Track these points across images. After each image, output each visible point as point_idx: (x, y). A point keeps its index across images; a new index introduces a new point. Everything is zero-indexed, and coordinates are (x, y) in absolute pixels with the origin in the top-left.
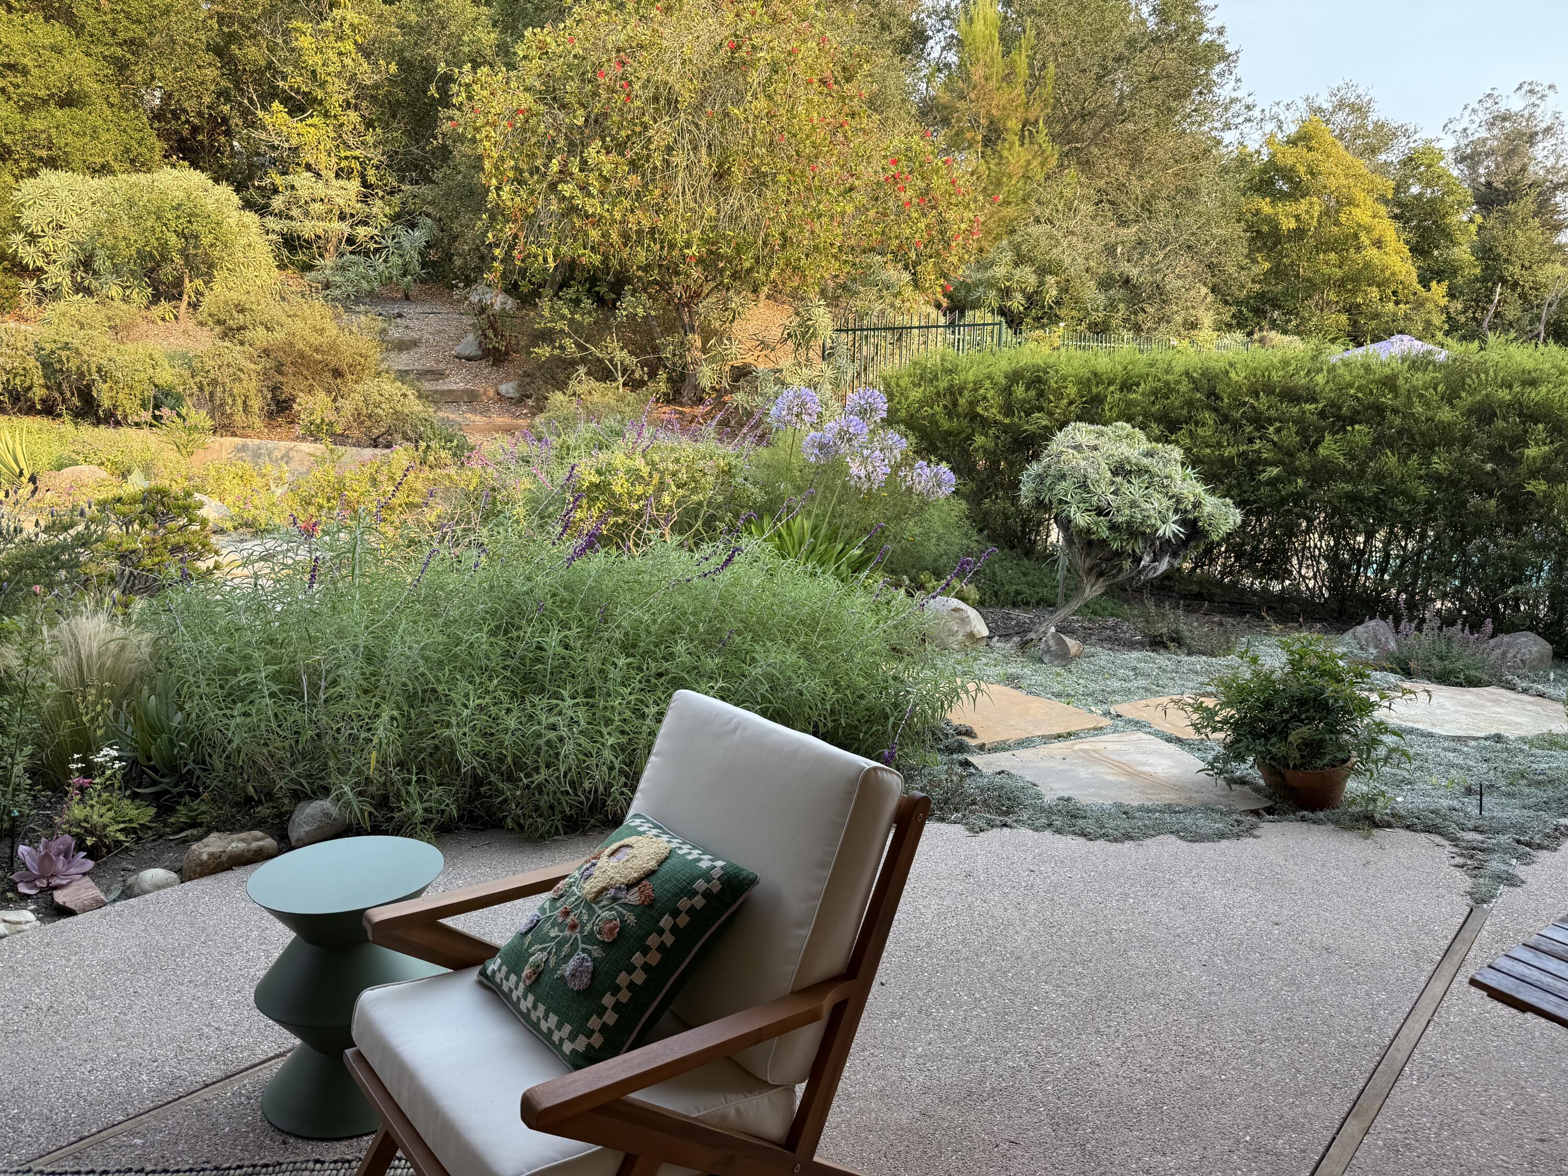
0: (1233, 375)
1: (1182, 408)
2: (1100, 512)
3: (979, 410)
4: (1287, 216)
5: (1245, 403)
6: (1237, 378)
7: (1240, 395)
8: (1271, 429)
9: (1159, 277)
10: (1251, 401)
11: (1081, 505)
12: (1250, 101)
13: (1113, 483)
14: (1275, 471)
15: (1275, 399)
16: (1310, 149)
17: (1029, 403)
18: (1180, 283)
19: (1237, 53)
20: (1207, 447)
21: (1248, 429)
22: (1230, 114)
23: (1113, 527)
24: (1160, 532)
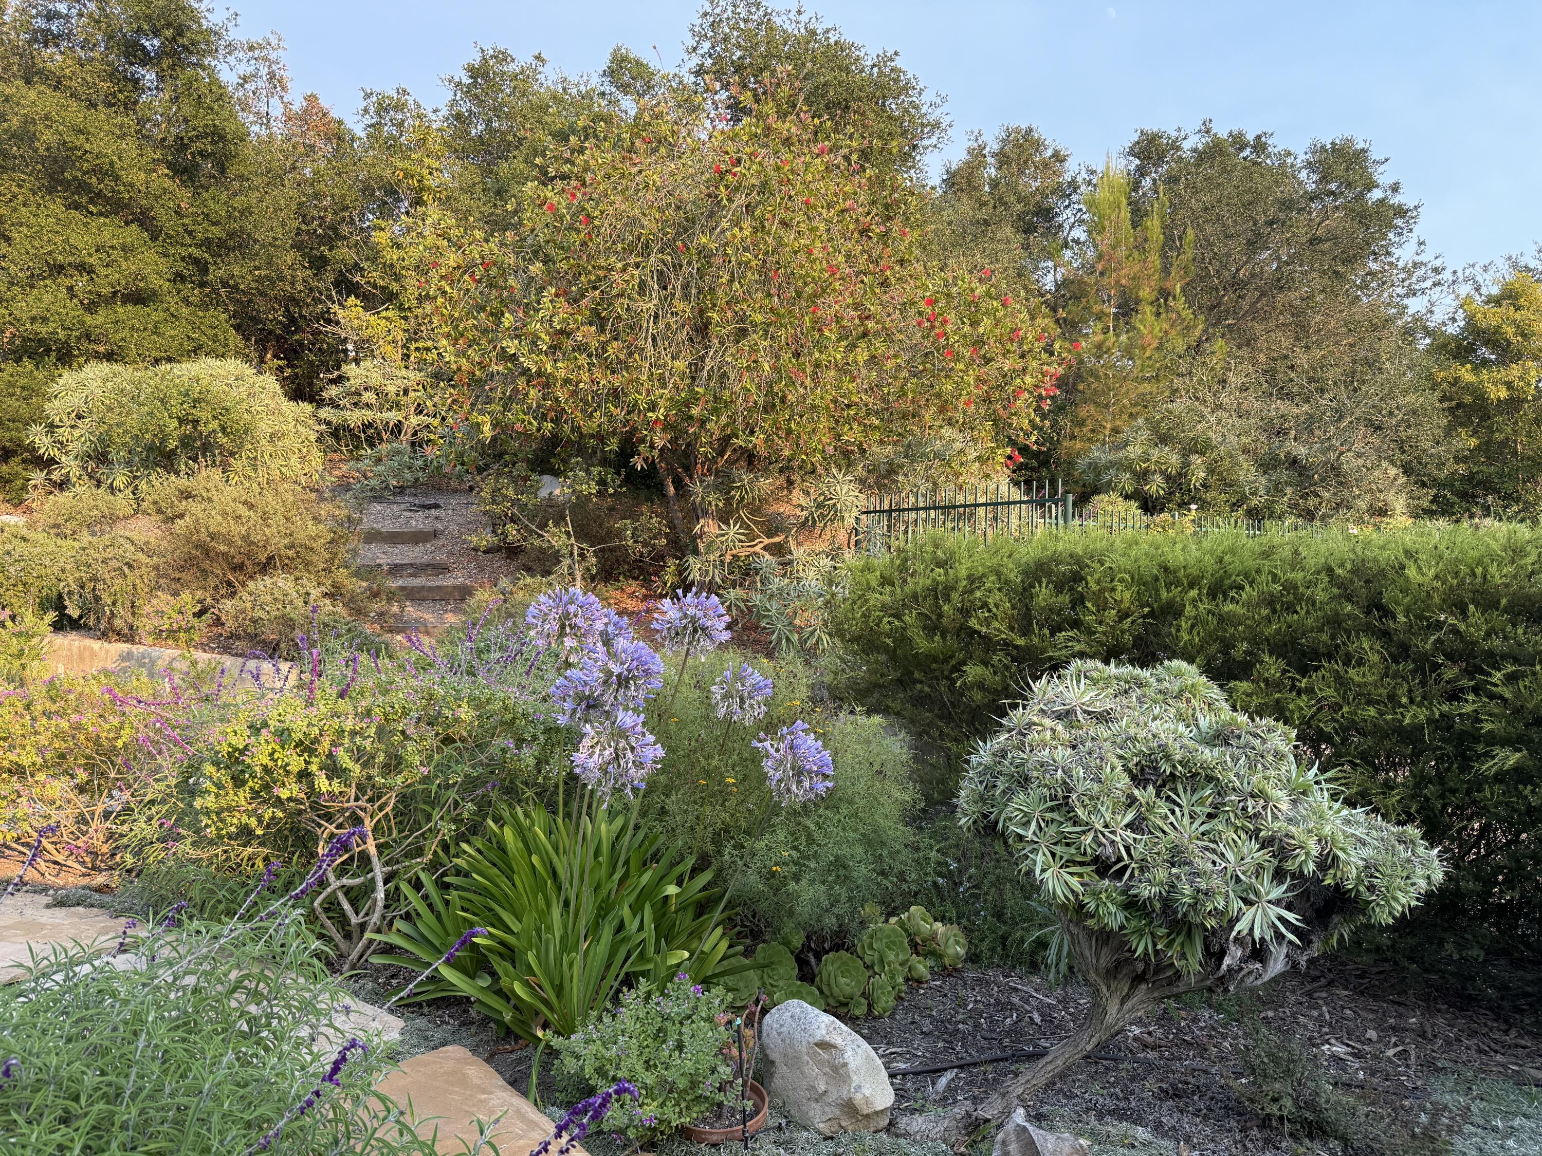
0: (1411, 572)
1: (1321, 630)
2: (1102, 866)
3: (973, 623)
4: (1495, 383)
5: (1439, 625)
6: (1419, 579)
7: (1428, 608)
8: (1497, 676)
9: (1332, 456)
10: (1452, 620)
11: (1058, 849)
12: (1438, 263)
13: (1132, 801)
14: (1512, 758)
15: (1499, 619)
16: (1518, 309)
17: (1059, 613)
18: (1361, 462)
19: (1416, 208)
20: (1369, 703)
21: (1450, 673)
22: (1414, 280)
23: (1132, 905)
24: (1242, 926)
